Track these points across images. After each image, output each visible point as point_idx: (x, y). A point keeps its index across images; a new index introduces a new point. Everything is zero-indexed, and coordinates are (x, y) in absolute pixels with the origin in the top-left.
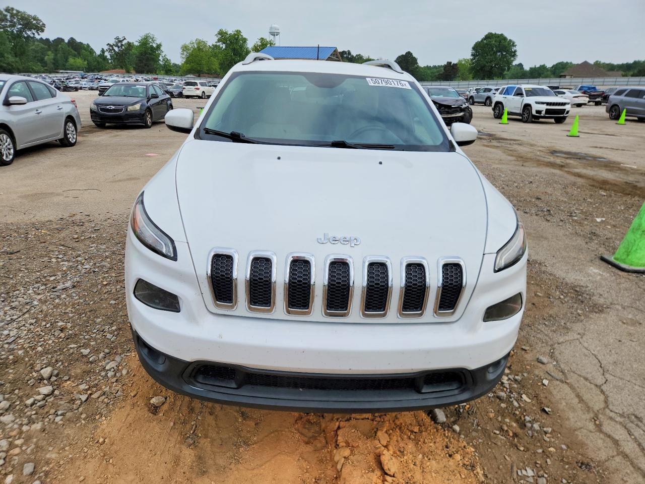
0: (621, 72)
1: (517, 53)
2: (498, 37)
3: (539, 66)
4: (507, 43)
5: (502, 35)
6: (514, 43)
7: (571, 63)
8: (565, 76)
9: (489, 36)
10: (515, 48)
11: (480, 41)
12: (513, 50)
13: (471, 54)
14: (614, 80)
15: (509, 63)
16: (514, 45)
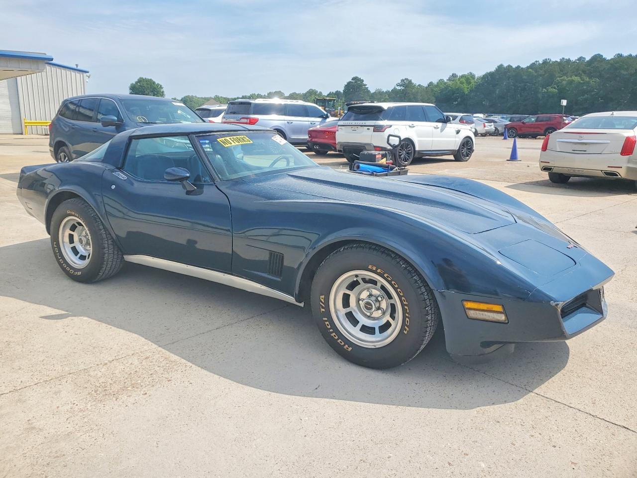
1: (165, 93)
2: (148, 81)
4: (155, 86)
5: (151, 80)
6: (161, 86)
7: (196, 97)
9: (141, 80)
10: (162, 89)
11: (134, 83)
13: (129, 93)
16: (161, 87)
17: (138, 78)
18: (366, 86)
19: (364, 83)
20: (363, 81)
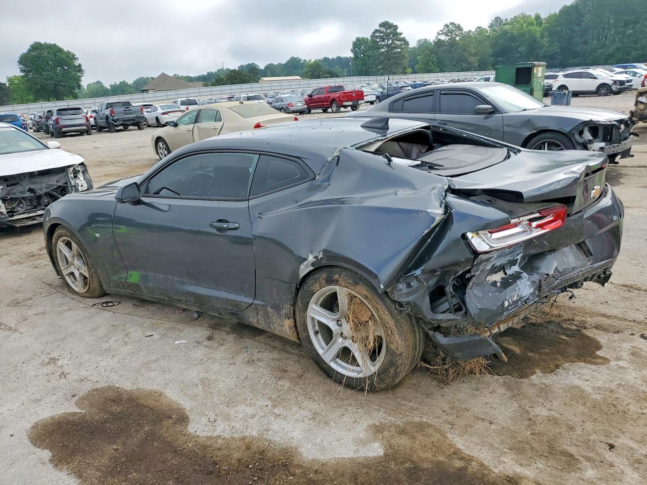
0: (201, 83)
1: (83, 68)
2: (50, 48)
3: (119, 83)
4: (64, 56)
5: (55, 45)
6: (74, 55)
8: (147, 91)
9: (36, 47)
10: (78, 63)
11: (25, 52)
12: (77, 65)
13: (19, 70)
14: (198, 90)
15: (78, 80)
16: (73, 57)
17: (32, 43)
18: (402, 36)
19: (398, 31)
20: (396, 27)
